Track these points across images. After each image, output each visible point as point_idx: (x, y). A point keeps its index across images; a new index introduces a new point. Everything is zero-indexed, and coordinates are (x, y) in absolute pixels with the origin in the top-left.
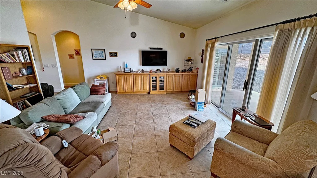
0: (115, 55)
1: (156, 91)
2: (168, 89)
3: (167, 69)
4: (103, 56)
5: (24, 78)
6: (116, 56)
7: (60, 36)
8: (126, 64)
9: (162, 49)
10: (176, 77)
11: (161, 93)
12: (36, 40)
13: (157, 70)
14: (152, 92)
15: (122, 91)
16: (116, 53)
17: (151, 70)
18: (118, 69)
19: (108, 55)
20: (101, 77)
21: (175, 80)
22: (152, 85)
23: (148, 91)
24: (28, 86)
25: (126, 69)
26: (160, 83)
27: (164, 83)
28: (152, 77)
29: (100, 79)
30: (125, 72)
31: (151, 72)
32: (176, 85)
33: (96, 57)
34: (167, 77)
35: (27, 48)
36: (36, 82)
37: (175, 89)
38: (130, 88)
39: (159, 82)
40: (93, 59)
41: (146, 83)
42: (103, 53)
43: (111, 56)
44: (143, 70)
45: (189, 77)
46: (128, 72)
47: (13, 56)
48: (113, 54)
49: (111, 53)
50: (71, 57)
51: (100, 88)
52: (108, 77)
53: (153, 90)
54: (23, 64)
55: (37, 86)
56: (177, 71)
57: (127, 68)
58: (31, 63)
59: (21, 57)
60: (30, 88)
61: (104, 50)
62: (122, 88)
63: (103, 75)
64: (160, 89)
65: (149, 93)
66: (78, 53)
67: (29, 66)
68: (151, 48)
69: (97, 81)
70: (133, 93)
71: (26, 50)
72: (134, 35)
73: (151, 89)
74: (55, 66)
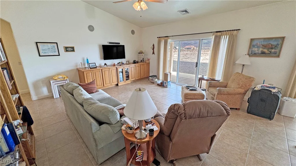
0: (72, 49)
1: (123, 82)
2: (132, 78)
3: (127, 61)
4: (55, 52)
6: (73, 51)
8: (87, 59)
9: (119, 43)
10: (136, 67)
11: (127, 83)
14: (120, 84)
16: (73, 48)
17: (114, 64)
19: (62, 50)
20: (60, 77)
21: (136, 70)
23: (117, 83)
27: (129, 74)
29: (59, 79)
30: (91, 68)
33: (45, 53)
34: (131, 68)
38: (100, 83)
39: (125, 74)
40: (40, 56)
41: (114, 76)
42: (54, 47)
43: (67, 51)
44: (105, 64)
46: (94, 67)
48: (70, 49)
49: (66, 48)
56: (135, 62)
57: (91, 63)
61: (56, 44)
63: (60, 74)
64: (126, 80)
65: (117, 85)
68: (110, 43)
69: (55, 83)
70: (103, 88)
72: (91, 28)
73: (119, 81)
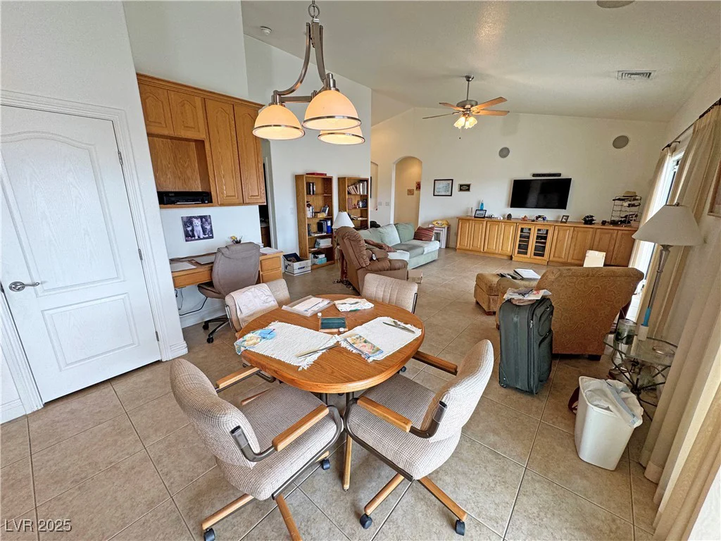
0: (467, 188)
1: (525, 256)
2: (554, 256)
3: (564, 216)
4: (448, 191)
5: (359, 211)
6: (468, 190)
7: (403, 163)
8: (483, 204)
9: (560, 175)
10: (578, 232)
11: (537, 261)
12: (377, 170)
13: (540, 217)
14: (516, 257)
15: (464, 248)
16: (469, 186)
17: (525, 217)
18: (467, 212)
19: (456, 188)
20: (439, 222)
21: (574, 240)
22: (519, 245)
23: (511, 254)
24: (361, 219)
25: (478, 212)
26: (537, 242)
27: (545, 243)
28: (522, 229)
29: (437, 225)
30: (476, 216)
31: (524, 219)
32: (574, 250)
33: (439, 192)
34: (556, 232)
35: (367, 181)
36: (367, 217)
37: (573, 259)
38: (479, 244)
39: (535, 240)
40: (434, 195)
41: (508, 238)
42: (449, 185)
43: (461, 190)
44: (509, 216)
45: (615, 235)
46: (480, 216)
47: (356, 188)
48: (465, 188)
49: (461, 185)
50: (410, 192)
51: (427, 232)
52: (450, 223)
53: (519, 253)
54: (361, 196)
55: (367, 220)
56: (589, 221)
57: (481, 210)
58: (367, 196)
59: (361, 189)
60: (361, 221)
61: (452, 181)
62: (464, 242)
63: (442, 220)
64: (535, 254)
65: (511, 258)
66: (418, 187)
67: (365, 199)
68: (534, 175)
70: (481, 254)
71: (366, 182)
72: (504, 153)
73: (516, 252)
74: (388, 204)
